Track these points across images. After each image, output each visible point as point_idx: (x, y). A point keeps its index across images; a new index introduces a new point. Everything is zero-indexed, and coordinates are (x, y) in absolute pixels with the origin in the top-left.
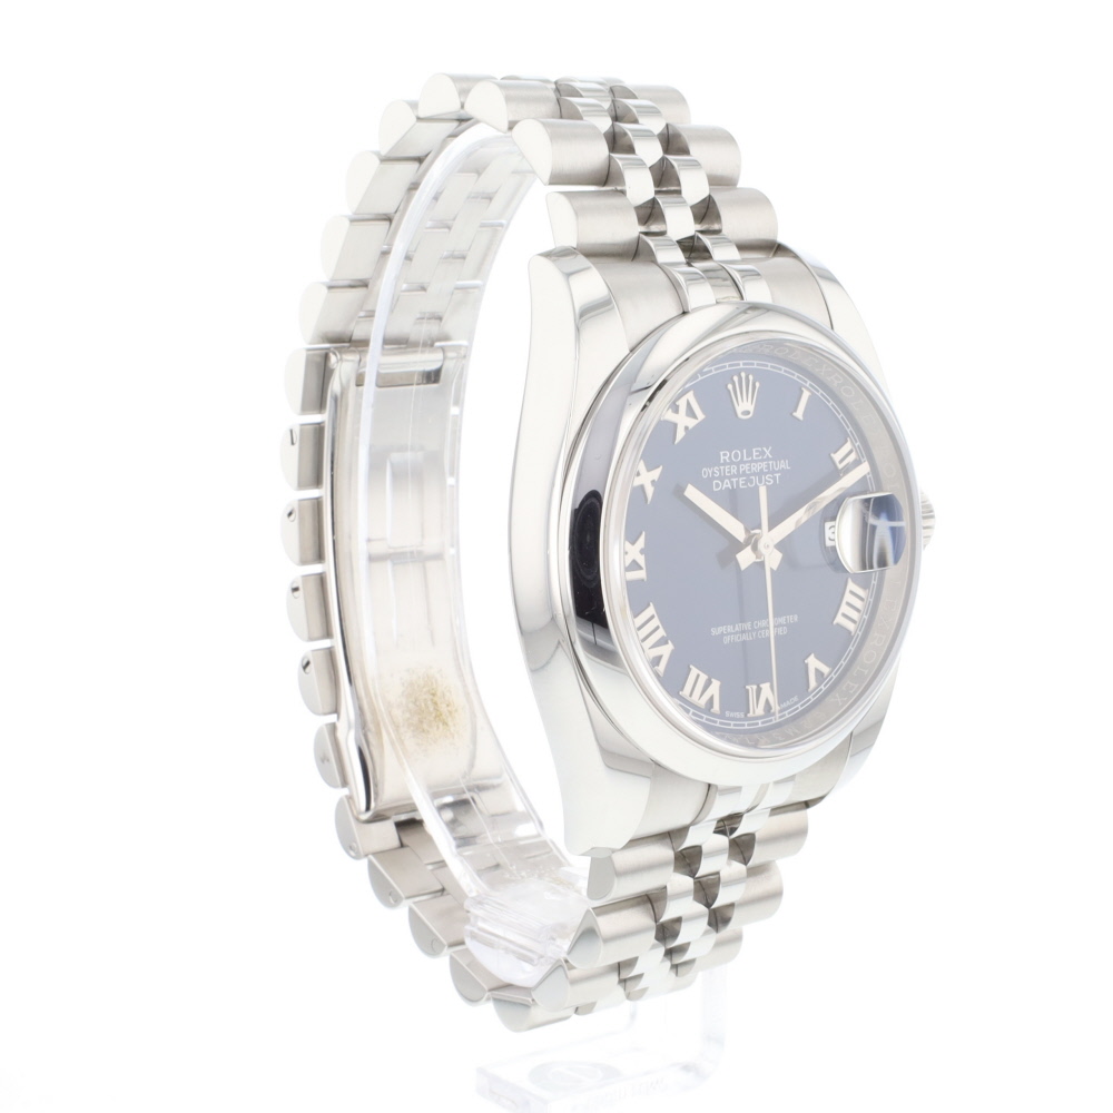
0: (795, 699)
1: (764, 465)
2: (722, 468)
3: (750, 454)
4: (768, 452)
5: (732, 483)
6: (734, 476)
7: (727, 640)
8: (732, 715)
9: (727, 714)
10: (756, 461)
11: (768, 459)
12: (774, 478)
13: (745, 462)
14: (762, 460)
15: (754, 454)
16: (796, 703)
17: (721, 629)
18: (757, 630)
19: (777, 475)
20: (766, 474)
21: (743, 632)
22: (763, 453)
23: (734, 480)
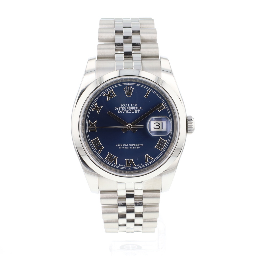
0: (141, 164)
1: (134, 108)
2: (121, 108)
3: (130, 105)
4: (136, 105)
5: (124, 112)
6: (125, 110)
7: (120, 148)
8: (121, 165)
9: (120, 165)
10: (132, 107)
11: (136, 107)
12: (138, 111)
13: (128, 107)
14: (134, 107)
15: (132, 105)
16: (141, 165)
17: (118, 145)
18: (130, 147)
19: (139, 111)
20: (135, 110)
21: (125, 147)
22: (134, 105)
23: (125, 111)
